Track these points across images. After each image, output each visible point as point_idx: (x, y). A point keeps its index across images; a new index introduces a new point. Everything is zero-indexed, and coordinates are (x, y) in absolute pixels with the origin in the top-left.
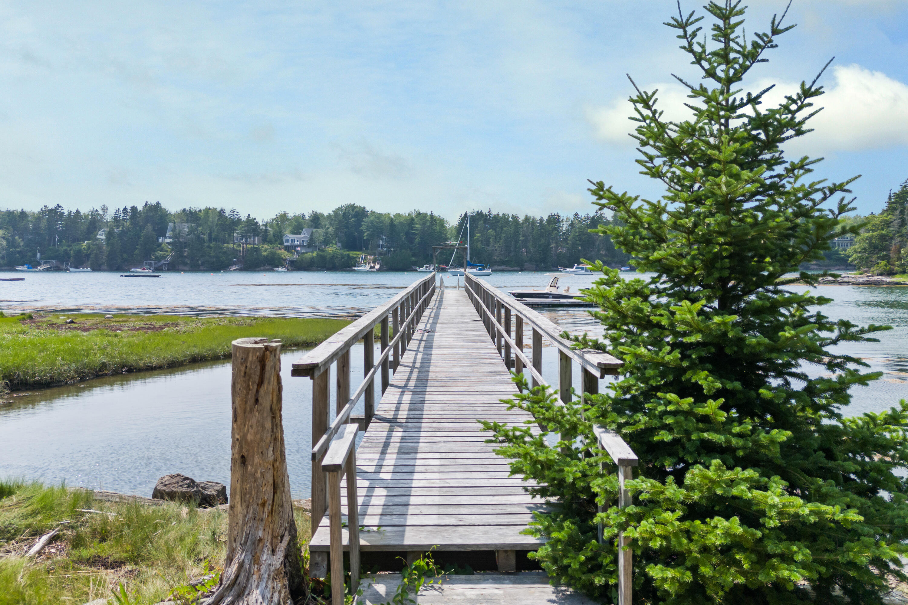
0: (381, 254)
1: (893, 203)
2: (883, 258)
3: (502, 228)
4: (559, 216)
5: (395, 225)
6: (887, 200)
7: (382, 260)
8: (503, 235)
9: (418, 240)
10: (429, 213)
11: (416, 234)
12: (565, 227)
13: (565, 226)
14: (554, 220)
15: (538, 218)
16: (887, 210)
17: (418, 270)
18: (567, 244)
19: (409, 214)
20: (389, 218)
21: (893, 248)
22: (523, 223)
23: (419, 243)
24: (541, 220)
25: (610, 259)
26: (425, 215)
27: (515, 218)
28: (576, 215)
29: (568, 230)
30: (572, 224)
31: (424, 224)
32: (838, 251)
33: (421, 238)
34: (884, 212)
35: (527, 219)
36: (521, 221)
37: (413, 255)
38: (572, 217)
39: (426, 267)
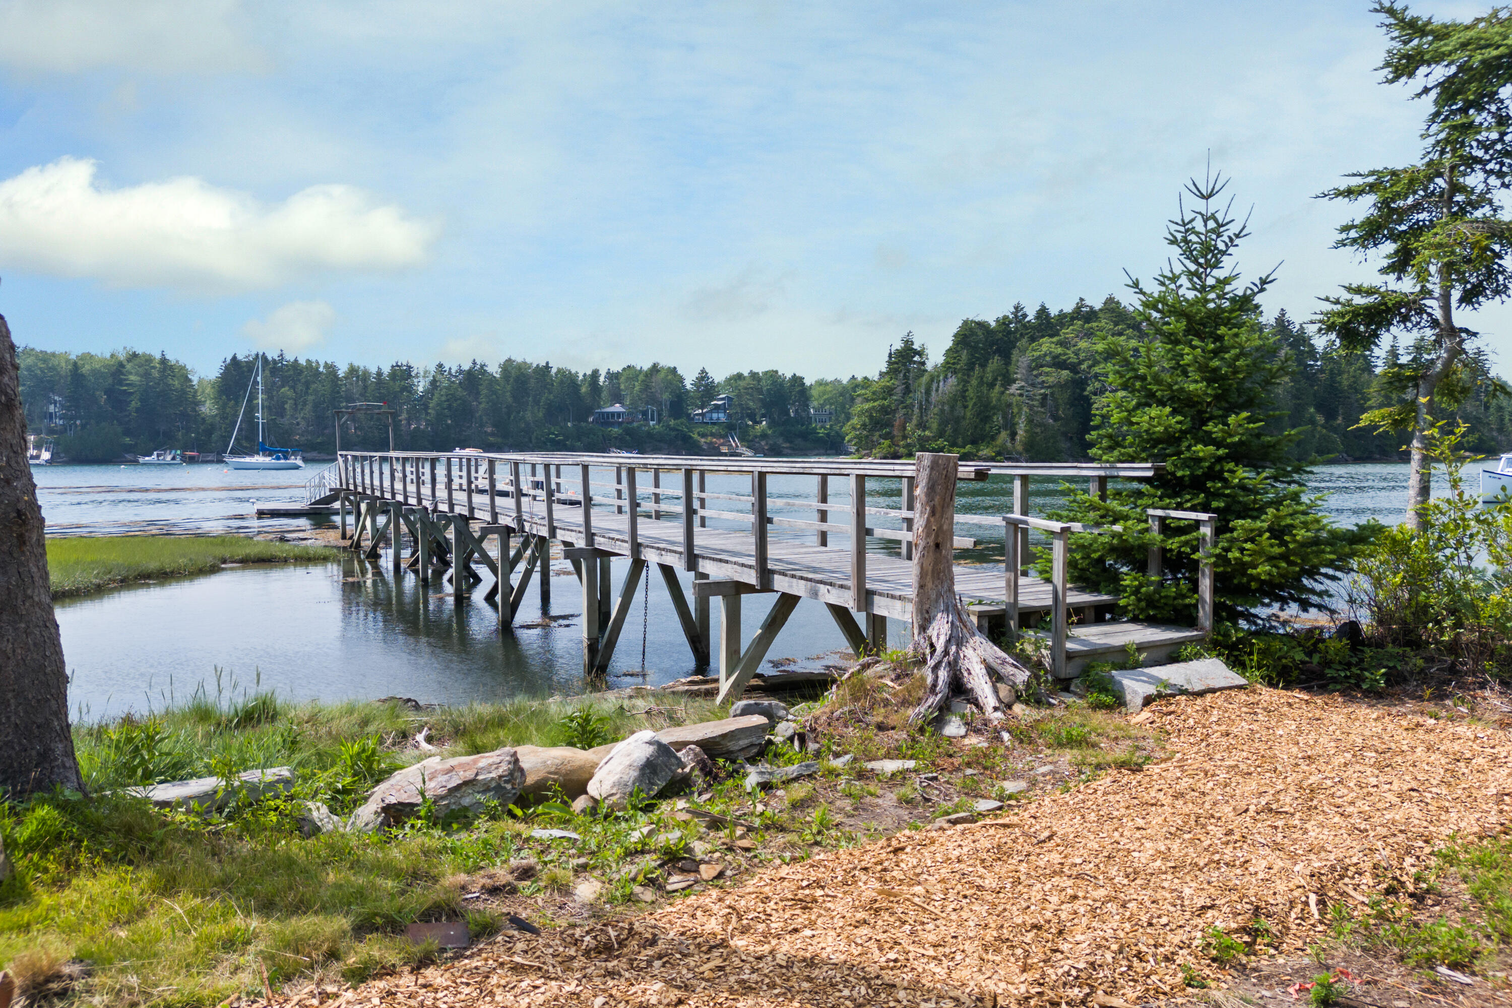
0: (51, 431)
1: (895, 363)
2: (886, 437)
3: (307, 385)
4: (410, 367)
5: (83, 375)
6: (887, 359)
7: (57, 443)
8: (311, 398)
9: (135, 404)
10: (158, 356)
11: (132, 394)
12: (421, 386)
13: (422, 384)
14: (402, 374)
15: (373, 370)
16: (887, 373)
17: (141, 460)
18: (427, 414)
19: (112, 356)
20: (67, 361)
21: (897, 423)
22: (346, 378)
23: (137, 410)
24: (379, 374)
25: (499, 440)
26: (149, 359)
27: (331, 369)
28: (440, 366)
29: (426, 391)
30: (434, 382)
31: (147, 375)
32: (815, 428)
33: (141, 400)
34: (882, 374)
35: (353, 370)
36: (341, 374)
37: (127, 433)
38: (432, 369)
39: (158, 456)
